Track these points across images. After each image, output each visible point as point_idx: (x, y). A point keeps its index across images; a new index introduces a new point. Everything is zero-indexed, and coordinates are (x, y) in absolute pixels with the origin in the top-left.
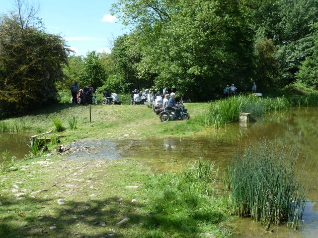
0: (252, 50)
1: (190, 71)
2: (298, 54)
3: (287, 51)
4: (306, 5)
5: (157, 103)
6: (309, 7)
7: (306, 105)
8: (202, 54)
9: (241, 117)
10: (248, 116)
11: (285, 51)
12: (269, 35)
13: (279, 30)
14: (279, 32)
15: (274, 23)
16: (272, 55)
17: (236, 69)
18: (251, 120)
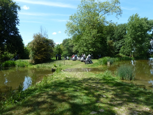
0: (107, 44)
1: (90, 50)
2: (119, 45)
3: (117, 44)
4: (122, 30)
5: (82, 59)
6: (123, 30)
7: (124, 60)
8: (93, 45)
9: (108, 63)
10: (110, 62)
11: (116, 44)
12: (111, 39)
13: (114, 37)
14: (114, 38)
15: (112, 35)
16: (112, 45)
17: (102, 49)
18: (111, 64)
